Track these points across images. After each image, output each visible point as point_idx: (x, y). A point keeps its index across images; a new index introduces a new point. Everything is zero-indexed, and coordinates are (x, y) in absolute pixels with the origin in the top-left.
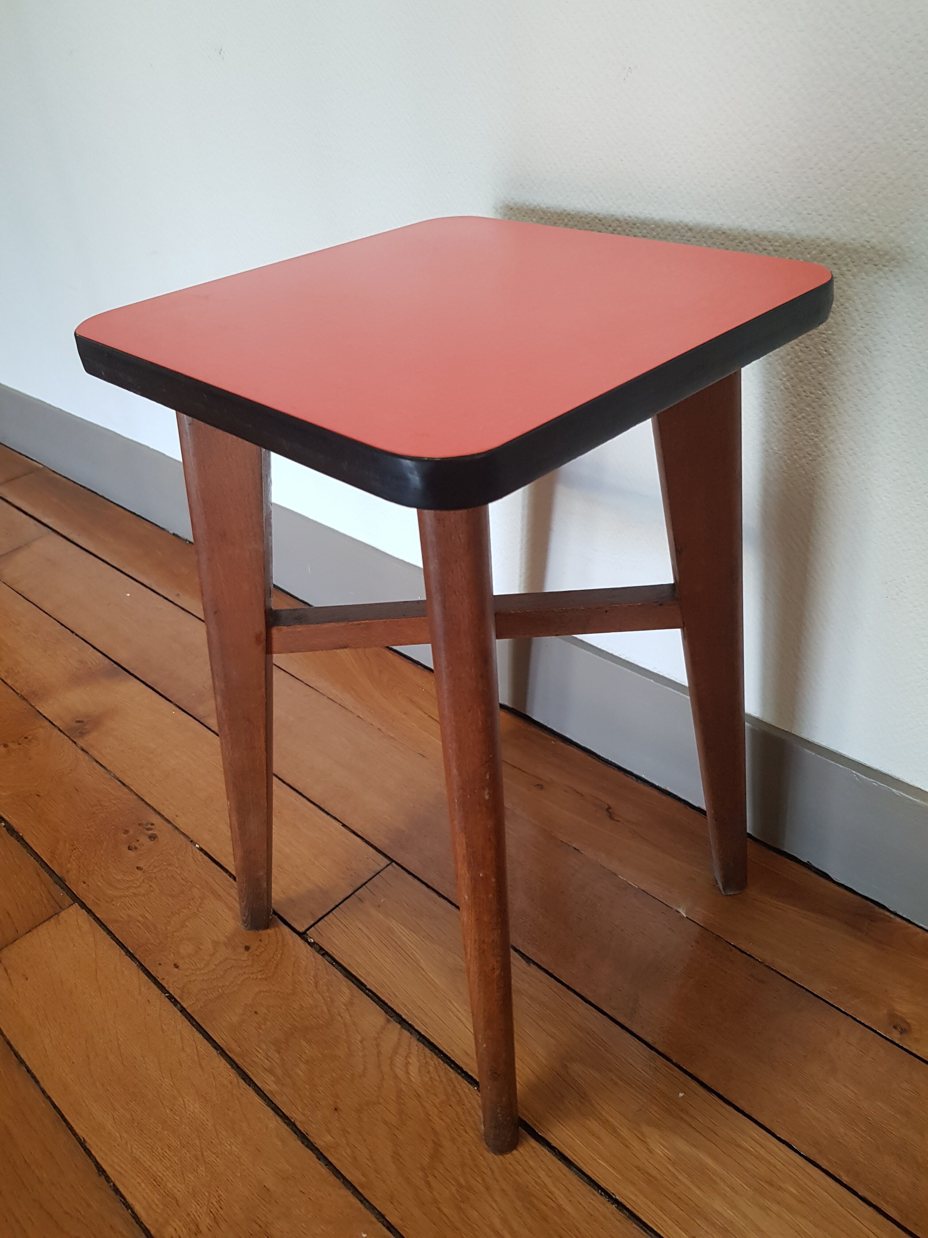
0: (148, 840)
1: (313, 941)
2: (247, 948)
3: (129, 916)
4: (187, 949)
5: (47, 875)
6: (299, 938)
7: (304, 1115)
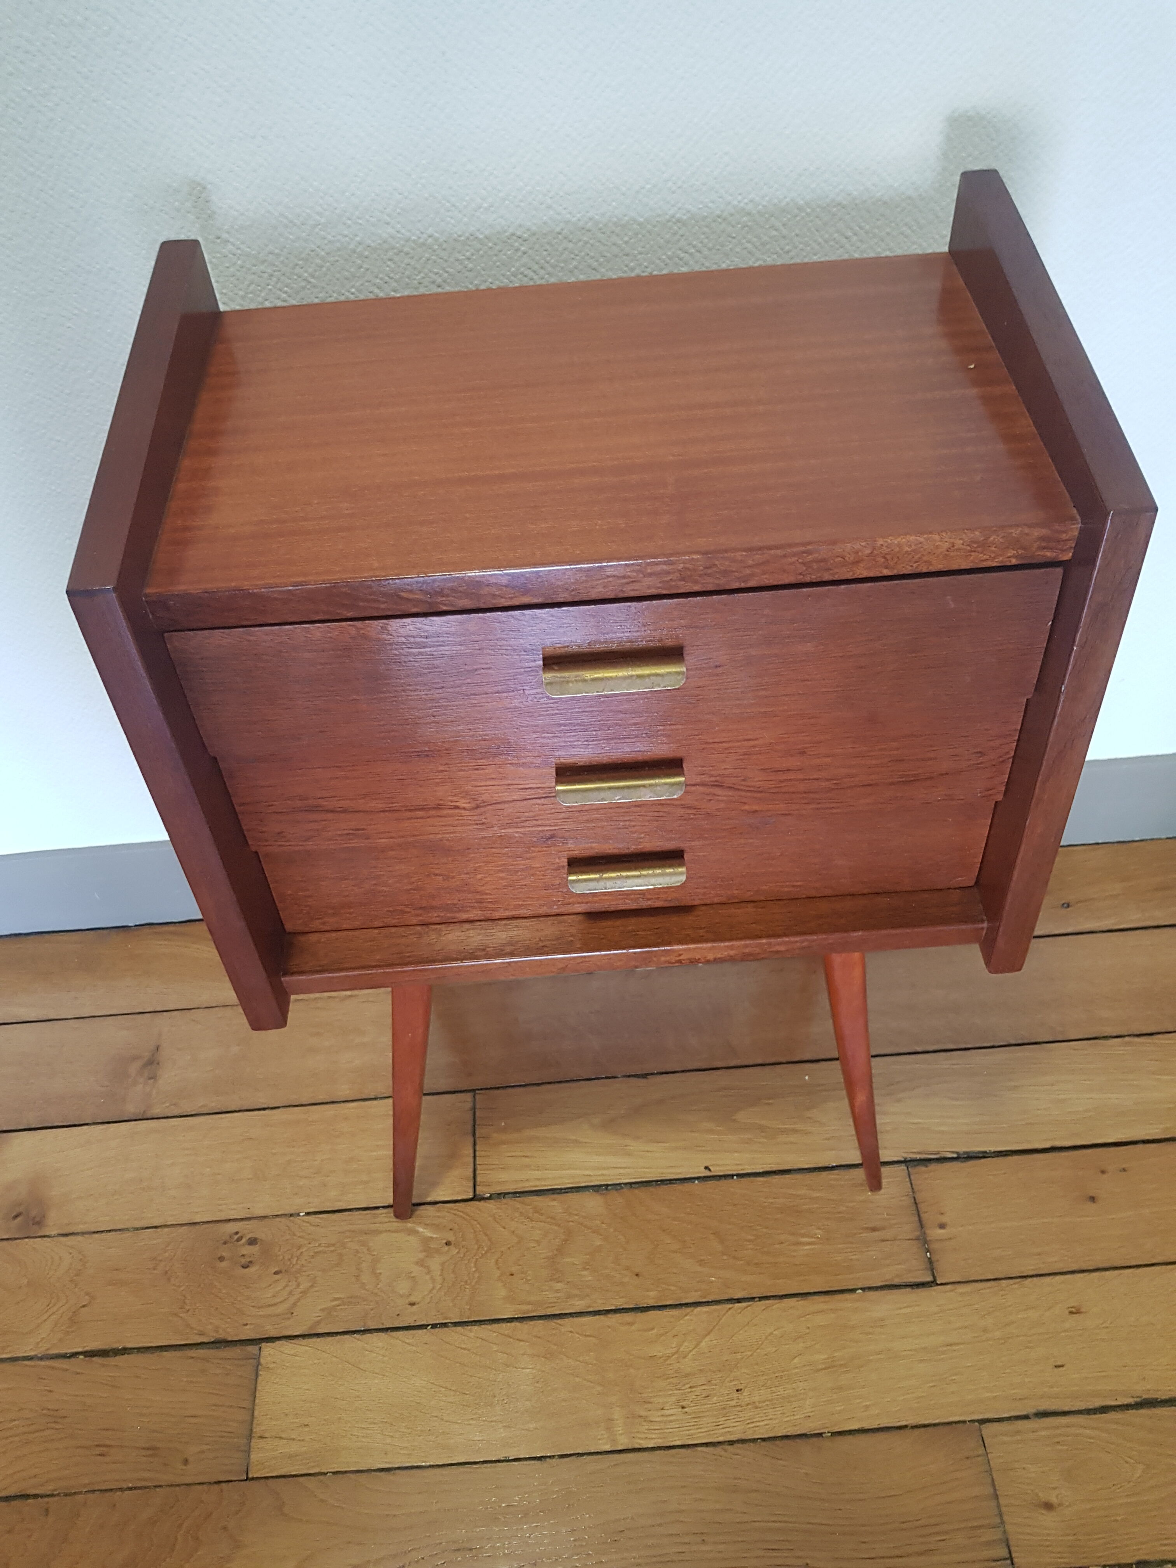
0: (251, 1247)
1: (488, 1195)
2: (448, 1243)
3: (322, 1310)
4: (403, 1287)
5: (201, 1351)
6: (477, 1203)
7: (622, 1297)
